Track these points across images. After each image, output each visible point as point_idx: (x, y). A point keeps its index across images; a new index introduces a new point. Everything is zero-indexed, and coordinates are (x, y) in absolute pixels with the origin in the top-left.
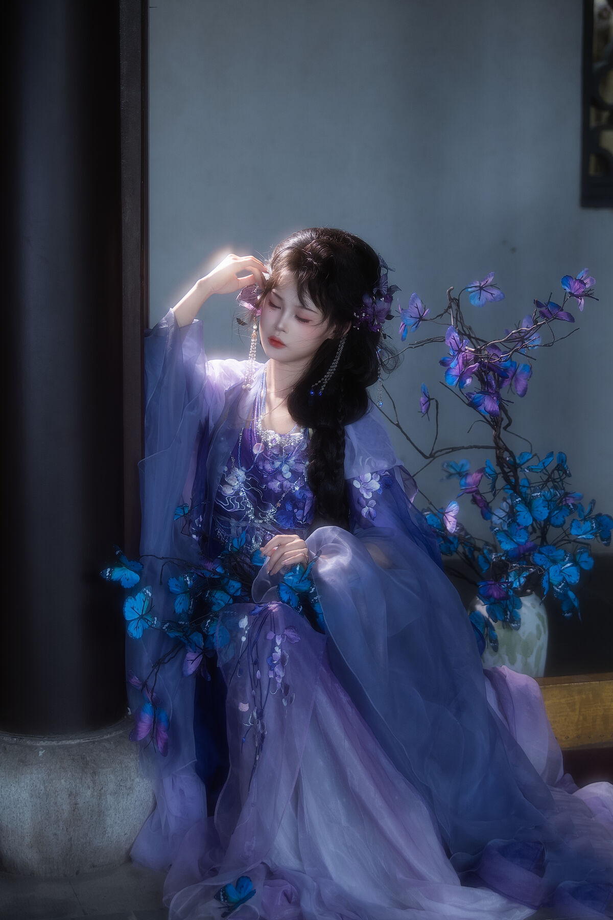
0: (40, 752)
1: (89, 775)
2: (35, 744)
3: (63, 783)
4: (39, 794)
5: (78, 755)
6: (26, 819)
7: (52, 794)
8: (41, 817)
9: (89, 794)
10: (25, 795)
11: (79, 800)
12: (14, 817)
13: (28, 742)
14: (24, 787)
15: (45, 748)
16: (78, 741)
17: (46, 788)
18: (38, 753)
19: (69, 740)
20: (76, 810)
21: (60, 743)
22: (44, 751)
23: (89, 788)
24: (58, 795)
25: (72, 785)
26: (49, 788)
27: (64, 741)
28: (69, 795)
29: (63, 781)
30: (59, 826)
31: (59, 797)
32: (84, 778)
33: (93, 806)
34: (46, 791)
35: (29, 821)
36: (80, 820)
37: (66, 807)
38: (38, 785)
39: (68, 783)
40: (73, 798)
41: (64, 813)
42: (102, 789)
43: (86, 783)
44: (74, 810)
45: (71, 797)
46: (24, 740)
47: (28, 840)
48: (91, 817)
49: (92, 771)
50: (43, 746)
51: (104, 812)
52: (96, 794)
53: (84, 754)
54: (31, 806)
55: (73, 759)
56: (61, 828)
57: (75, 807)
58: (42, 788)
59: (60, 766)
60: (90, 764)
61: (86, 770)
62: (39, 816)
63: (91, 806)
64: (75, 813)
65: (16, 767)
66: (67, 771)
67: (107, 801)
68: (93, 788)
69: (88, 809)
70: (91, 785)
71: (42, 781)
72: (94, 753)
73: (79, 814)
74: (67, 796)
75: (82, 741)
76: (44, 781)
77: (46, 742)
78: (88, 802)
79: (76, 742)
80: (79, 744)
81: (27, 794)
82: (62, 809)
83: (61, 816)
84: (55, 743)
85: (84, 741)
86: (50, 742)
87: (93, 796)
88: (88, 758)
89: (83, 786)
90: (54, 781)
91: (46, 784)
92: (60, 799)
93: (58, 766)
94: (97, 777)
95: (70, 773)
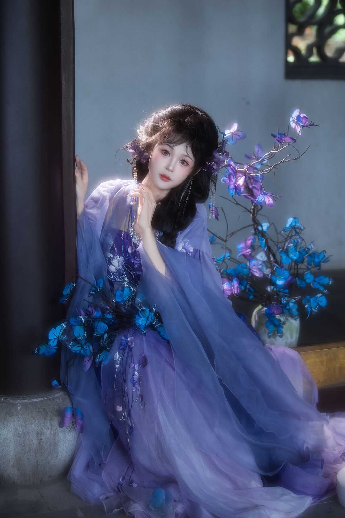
0: (18, 407)
1: (48, 421)
2: (14, 402)
3: (33, 427)
4: (19, 434)
5: (41, 408)
6: (11, 450)
7: (27, 434)
8: (20, 448)
9: (49, 433)
10: (10, 435)
11: (43, 437)
12: (3, 449)
13: (11, 401)
14: (10, 430)
15: (21, 404)
16: (40, 399)
17: (23, 430)
18: (17, 408)
19: (35, 399)
20: (41, 443)
21: (30, 401)
22: (21, 406)
23: (49, 430)
24: (30, 434)
25: (38, 428)
26: (25, 430)
27: (32, 400)
28: (37, 434)
29: (33, 425)
30: (31, 454)
31: (31, 435)
32: (45, 423)
33: (51, 440)
34: (23, 432)
35: (13, 451)
36: (43, 449)
37: (35, 442)
38: (18, 429)
39: (36, 427)
40: (39, 436)
41: (33, 446)
42: (56, 429)
43: (46, 426)
44: (40, 443)
45: (38, 436)
46: (8, 399)
47: (12, 463)
48: (50, 447)
49: (50, 419)
50: (19, 403)
51: (57, 444)
52: (52, 432)
53: (45, 407)
54: (14, 442)
55: (38, 411)
56: (32, 455)
57: (40, 441)
58: (21, 430)
59: (31, 416)
60: (49, 414)
61: (46, 418)
62: (19, 448)
63: (50, 440)
64: (40, 445)
65: (5, 417)
66: (35, 419)
67: (59, 436)
68: (51, 429)
69: (48, 442)
70: (50, 427)
71: (21, 427)
72: (51, 406)
73: (43, 445)
74: (36, 435)
75: (43, 399)
76: (22, 426)
77: (22, 400)
78: (48, 438)
79: (39, 400)
80: (41, 401)
81: (12, 435)
82: (33, 443)
83: (32, 447)
84: (27, 401)
85: (44, 399)
86: (24, 400)
87: (51, 434)
88: (47, 410)
89: (45, 428)
90: (28, 426)
91: (23, 428)
92: (31, 437)
93: (30, 416)
94: (53, 422)
95: (37, 420)
